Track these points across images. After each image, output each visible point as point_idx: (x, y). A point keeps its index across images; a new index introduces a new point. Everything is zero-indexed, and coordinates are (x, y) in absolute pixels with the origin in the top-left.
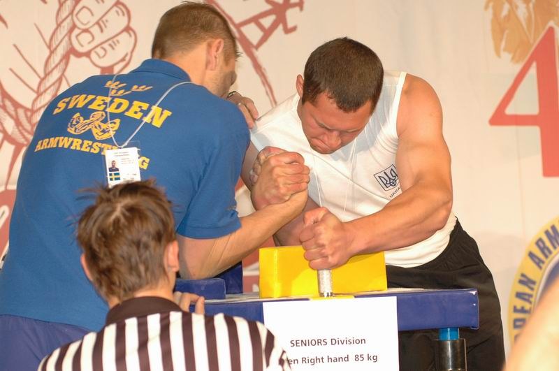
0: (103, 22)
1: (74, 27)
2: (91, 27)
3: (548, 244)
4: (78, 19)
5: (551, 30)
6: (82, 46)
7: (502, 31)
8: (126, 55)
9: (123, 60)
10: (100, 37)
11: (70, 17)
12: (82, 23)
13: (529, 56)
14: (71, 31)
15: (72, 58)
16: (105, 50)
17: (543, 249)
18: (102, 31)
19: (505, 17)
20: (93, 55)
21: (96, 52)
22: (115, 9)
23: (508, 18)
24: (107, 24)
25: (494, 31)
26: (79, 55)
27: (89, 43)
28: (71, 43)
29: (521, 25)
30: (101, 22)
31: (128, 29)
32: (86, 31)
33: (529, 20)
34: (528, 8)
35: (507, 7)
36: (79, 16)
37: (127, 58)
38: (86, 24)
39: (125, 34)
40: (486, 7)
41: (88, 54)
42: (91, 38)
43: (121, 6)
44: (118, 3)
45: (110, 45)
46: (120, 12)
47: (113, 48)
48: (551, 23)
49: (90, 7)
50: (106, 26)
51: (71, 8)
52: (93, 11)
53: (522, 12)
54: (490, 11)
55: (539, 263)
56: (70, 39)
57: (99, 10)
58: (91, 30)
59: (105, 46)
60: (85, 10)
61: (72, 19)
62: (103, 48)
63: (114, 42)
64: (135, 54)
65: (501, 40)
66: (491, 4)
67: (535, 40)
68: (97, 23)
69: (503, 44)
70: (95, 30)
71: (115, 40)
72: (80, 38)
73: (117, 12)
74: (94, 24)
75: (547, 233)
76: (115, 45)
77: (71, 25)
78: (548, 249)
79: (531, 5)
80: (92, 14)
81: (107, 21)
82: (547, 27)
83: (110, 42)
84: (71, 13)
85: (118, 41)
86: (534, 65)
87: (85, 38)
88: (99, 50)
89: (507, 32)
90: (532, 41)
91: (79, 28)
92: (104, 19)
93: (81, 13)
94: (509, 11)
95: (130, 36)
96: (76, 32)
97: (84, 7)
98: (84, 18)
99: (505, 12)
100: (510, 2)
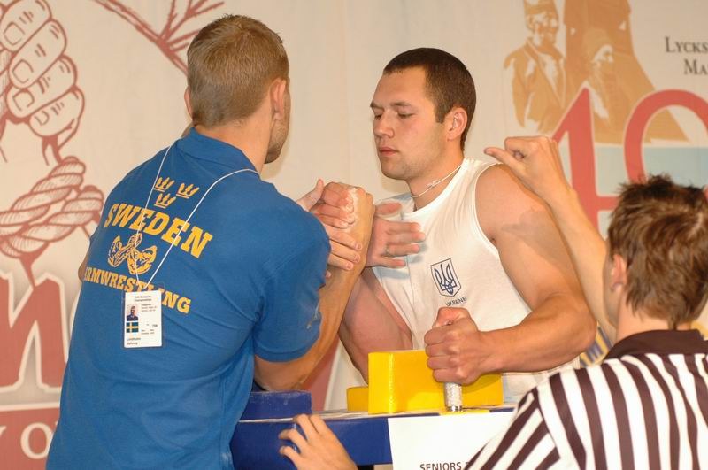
0: (44, 79)
1: (10, 85)
2: (31, 86)
4: (15, 75)
5: (585, 93)
6: (20, 109)
7: (527, 93)
8: (73, 121)
9: (68, 127)
10: (41, 99)
11: (5, 73)
12: (21, 82)
13: (559, 124)
14: (7, 90)
15: (9, 124)
16: (47, 115)
18: (43, 91)
19: (530, 77)
20: (33, 121)
21: (36, 118)
22: (59, 63)
23: (533, 77)
24: (49, 83)
25: (515, 94)
26: (16, 120)
27: (28, 106)
28: (7, 106)
29: (550, 86)
30: (41, 80)
31: (74, 89)
32: (25, 90)
33: (559, 79)
34: (558, 65)
35: (532, 64)
36: (16, 71)
37: (74, 126)
38: (23, 83)
39: (71, 96)
40: (506, 65)
41: (26, 120)
42: (30, 100)
43: (66, 61)
44: (62, 57)
45: (54, 109)
46: (64, 66)
47: (57, 113)
48: (586, 84)
49: (29, 61)
50: (48, 86)
51: (7, 62)
52: (33, 67)
53: (551, 69)
54: (511, 70)
56: (6, 100)
57: (40, 65)
58: (31, 89)
59: (48, 109)
60: (23, 64)
61: (9, 76)
62: (44, 112)
63: (57, 105)
64: (82, 119)
65: (525, 105)
66: (513, 61)
67: (567, 104)
68: (38, 81)
69: (528, 110)
70: (35, 89)
71: (59, 102)
72: (17, 99)
73: (61, 68)
74: (34, 83)
76: (60, 109)
77: (7, 83)
79: (562, 62)
80: (32, 70)
81: (49, 79)
82: (581, 89)
83: (53, 105)
84: (7, 68)
85: (62, 104)
86: (566, 135)
87: (24, 99)
88: (39, 114)
89: (532, 95)
90: (563, 106)
91: (17, 88)
92: (46, 76)
93: (17, 69)
94: (535, 70)
95: (77, 97)
96: (13, 91)
97: (22, 61)
98: (23, 75)
99: (530, 70)
100: (536, 58)
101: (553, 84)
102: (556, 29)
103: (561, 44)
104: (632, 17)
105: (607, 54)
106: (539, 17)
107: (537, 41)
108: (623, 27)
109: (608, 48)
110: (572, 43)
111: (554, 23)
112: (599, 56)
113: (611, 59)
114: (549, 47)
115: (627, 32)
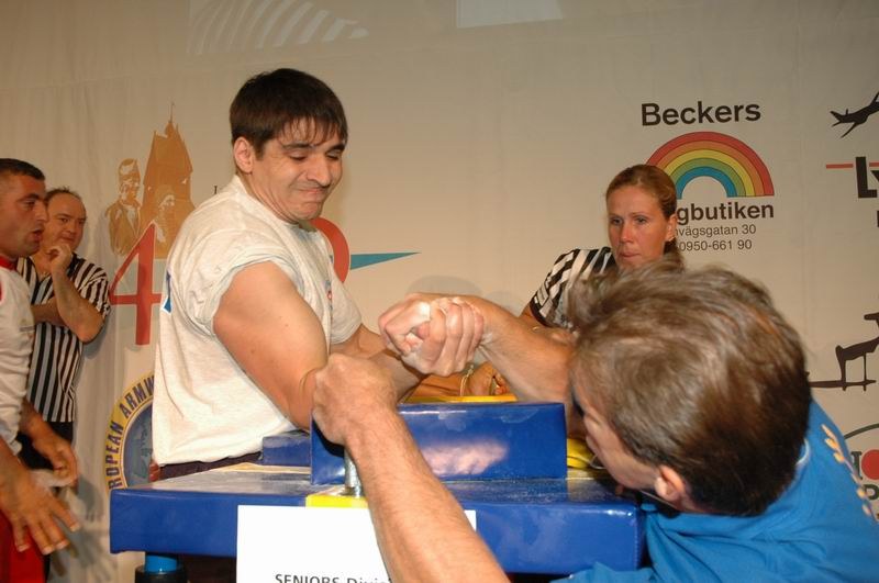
3: (135, 398)
7: (116, 230)
13: (133, 249)
17: (131, 402)
19: (118, 220)
25: (111, 232)
29: (129, 225)
33: (136, 220)
34: (136, 211)
35: (120, 211)
40: (106, 215)
48: (153, 222)
53: (132, 215)
54: (109, 216)
55: (127, 413)
66: (109, 212)
75: (134, 389)
78: (134, 402)
79: (139, 209)
82: (149, 225)
86: (137, 255)
90: (137, 237)
94: (120, 216)
99: (117, 217)
100: (122, 208)
101: (132, 224)
102: (138, 188)
103: (140, 198)
104: (192, 175)
105: (170, 200)
106: (127, 182)
107: (124, 198)
108: (184, 182)
109: (172, 197)
110: (148, 196)
111: (136, 184)
112: (165, 202)
113: (173, 204)
114: (132, 200)
115: (187, 186)
